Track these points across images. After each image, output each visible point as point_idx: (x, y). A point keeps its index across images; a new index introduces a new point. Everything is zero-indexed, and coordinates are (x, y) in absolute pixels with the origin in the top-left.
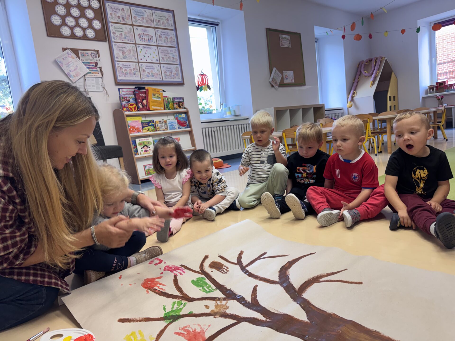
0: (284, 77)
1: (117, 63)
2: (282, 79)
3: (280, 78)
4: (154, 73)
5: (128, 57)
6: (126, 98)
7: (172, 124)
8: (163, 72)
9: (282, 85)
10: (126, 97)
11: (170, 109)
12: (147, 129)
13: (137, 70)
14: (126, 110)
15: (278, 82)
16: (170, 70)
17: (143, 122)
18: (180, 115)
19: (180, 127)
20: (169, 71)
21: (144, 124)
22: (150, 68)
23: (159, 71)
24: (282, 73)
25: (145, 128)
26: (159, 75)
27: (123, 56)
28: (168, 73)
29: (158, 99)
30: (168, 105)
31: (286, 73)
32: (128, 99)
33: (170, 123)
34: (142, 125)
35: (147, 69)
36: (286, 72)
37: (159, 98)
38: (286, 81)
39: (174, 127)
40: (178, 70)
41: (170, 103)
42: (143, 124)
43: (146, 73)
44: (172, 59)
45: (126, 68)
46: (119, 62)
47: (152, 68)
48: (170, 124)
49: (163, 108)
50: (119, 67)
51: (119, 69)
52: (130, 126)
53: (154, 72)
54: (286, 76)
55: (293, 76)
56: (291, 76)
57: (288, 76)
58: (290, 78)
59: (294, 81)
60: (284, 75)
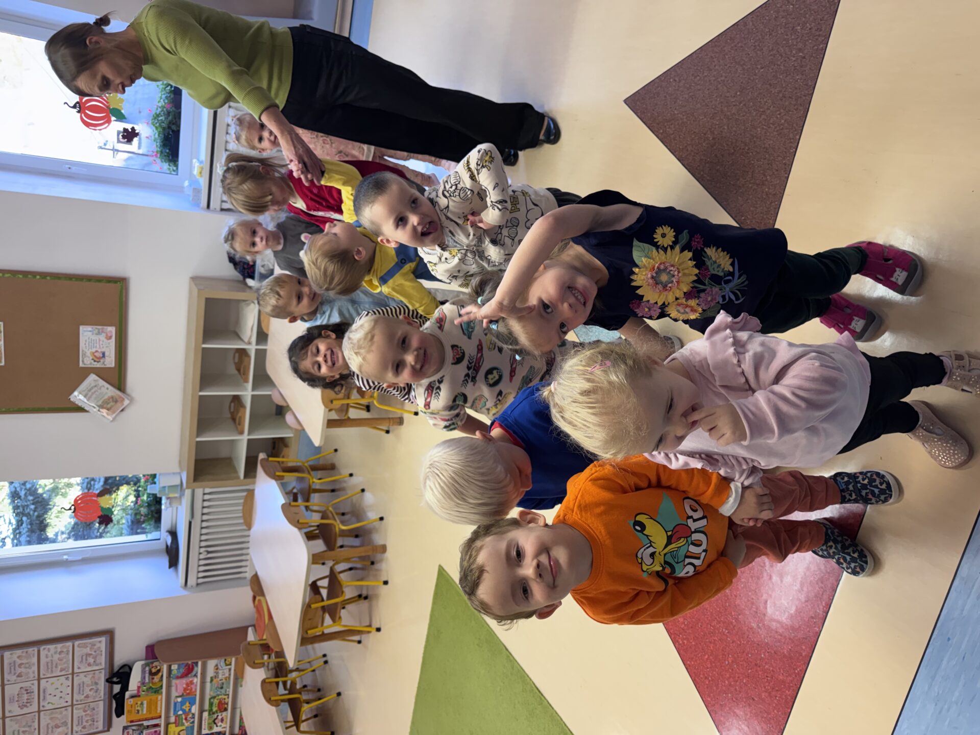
0: (98, 365)
2: (102, 373)
3: (101, 382)
4: (92, 682)
5: (63, 721)
8: (89, 669)
11: (162, 686)
13: (85, 706)
15: (112, 392)
16: (84, 657)
18: (173, 673)
20: (86, 660)
22: (82, 689)
23: (88, 674)
24: (87, 371)
28: (91, 660)
35: (85, 692)
36: (84, 354)
37: (142, 704)
40: (85, 643)
41: (151, 687)
43: (91, 693)
44: (63, 655)
45: (84, 721)
46: (74, 731)
47: (81, 686)
49: (159, 697)
50: (83, 730)
51: (86, 730)
54: (95, 356)
55: (97, 331)
56: (95, 337)
57: (94, 350)
58: (101, 343)
59: (112, 330)
60: (91, 364)
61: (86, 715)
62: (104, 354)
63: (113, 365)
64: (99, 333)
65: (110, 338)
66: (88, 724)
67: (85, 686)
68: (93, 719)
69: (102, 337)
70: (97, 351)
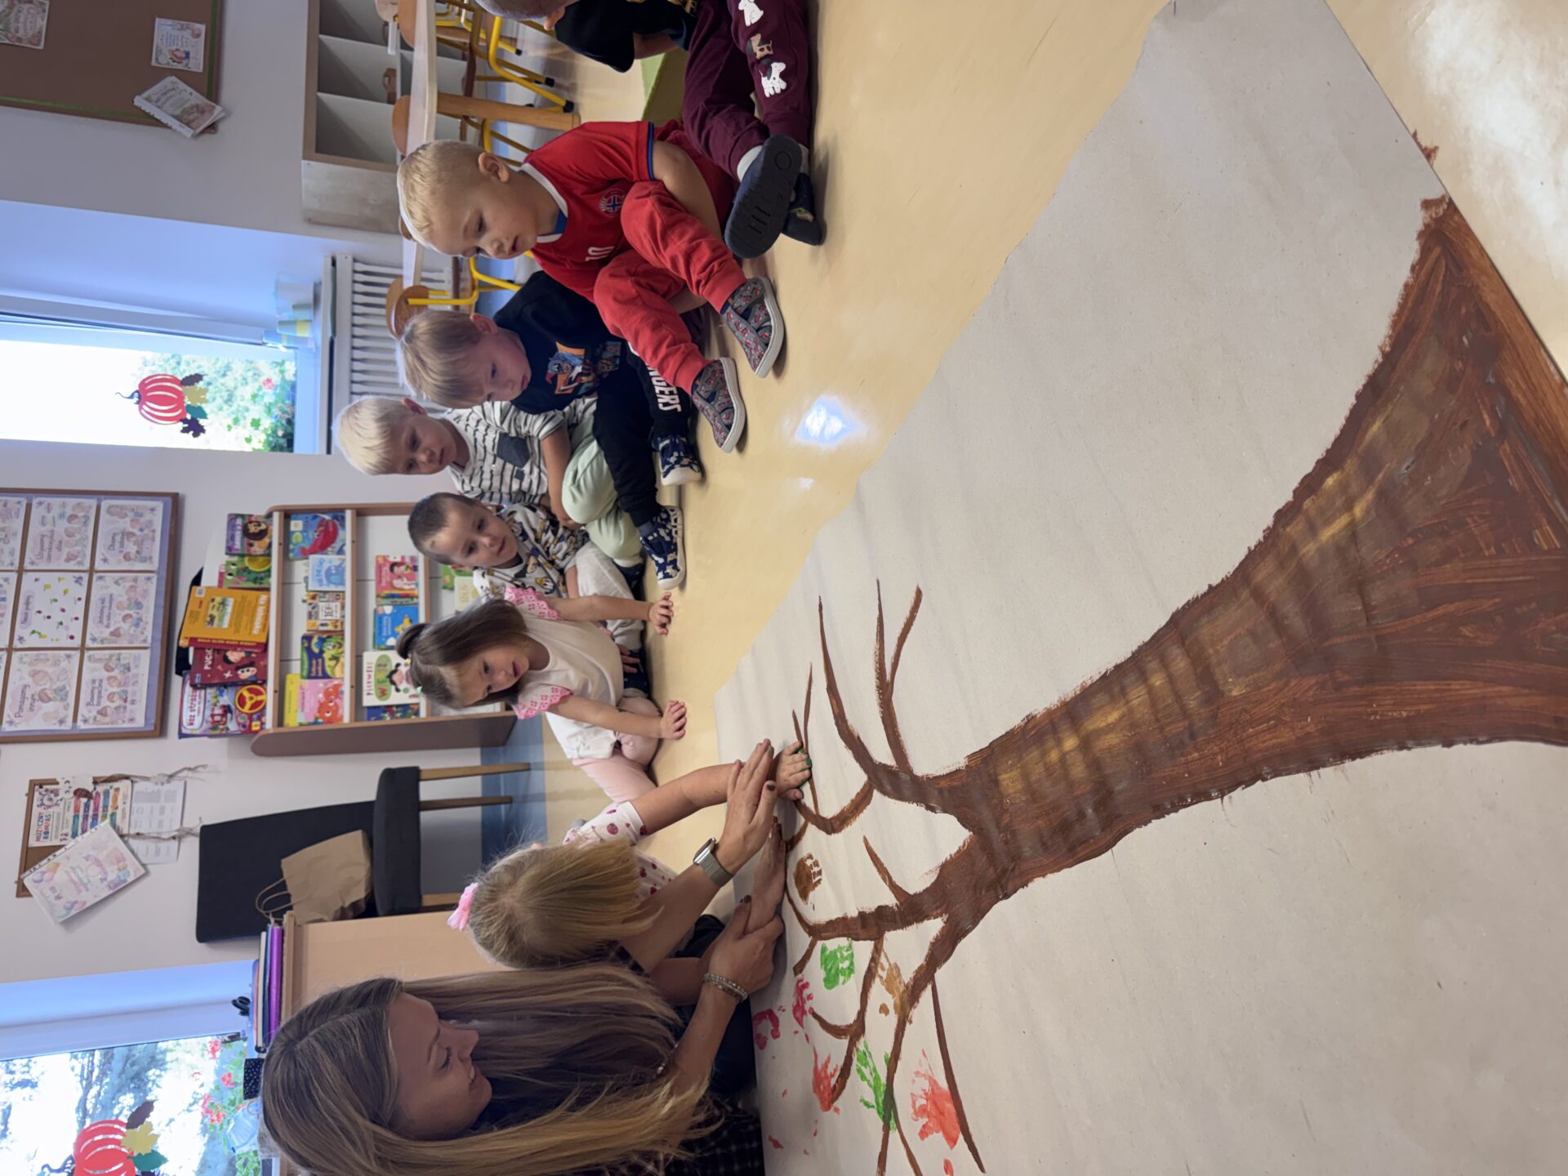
0: (180, 67)
1: (81, 725)
2: (186, 76)
3: (182, 85)
4: (129, 599)
5: (59, 684)
6: (217, 718)
7: (323, 573)
8: (125, 566)
9: (210, 83)
10: (213, 716)
11: (269, 571)
12: (333, 663)
13: (111, 656)
14: (258, 723)
15: (197, 98)
16: (118, 538)
17: (305, 673)
18: (294, 540)
19: (337, 545)
20: (122, 545)
21: (314, 669)
22: (106, 611)
23: (121, 578)
24: (162, 73)
25: (328, 670)
26: (135, 580)
27: (54, 700)
28: (131, 548)
29: (229, 609)
30: (253, 576)
31: (162, 56)
32: (218, 711)
33: (320, 581)
34: (316, 677)
35: (112, 622)
36: (159, 51)
37: (223, 603)
38: (197, 64)
39: (337, 567)
40: (122, 508)
41: (246, 569)
42: (313, 674)
43: (125, 626)
44: (75, 525)
45: (105, 694)
46: (80, 717)
47: (107, 604)
48: (325, 582)
49: (263, 597)
50: (99, 717)
51: (107, 719)
52: (317, 718)
53: (124, 599)
54: (175, 56)
55: (179, 26)
56: (176, 33)
57: (174, 48)
58: (184, 40)
59: (202, 28)
60: (168, 64)
61: (109, 678)
62: (187, 54)
63: (201, 70)
64: (182, 29)
65: (198, 36)
66: (113, 705)
67: (114, 606)
68: (125, 692)
69: (187, 34)
70: (177, 50)
